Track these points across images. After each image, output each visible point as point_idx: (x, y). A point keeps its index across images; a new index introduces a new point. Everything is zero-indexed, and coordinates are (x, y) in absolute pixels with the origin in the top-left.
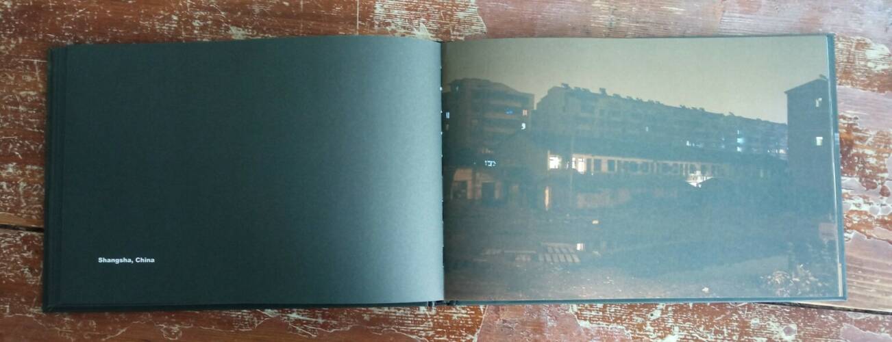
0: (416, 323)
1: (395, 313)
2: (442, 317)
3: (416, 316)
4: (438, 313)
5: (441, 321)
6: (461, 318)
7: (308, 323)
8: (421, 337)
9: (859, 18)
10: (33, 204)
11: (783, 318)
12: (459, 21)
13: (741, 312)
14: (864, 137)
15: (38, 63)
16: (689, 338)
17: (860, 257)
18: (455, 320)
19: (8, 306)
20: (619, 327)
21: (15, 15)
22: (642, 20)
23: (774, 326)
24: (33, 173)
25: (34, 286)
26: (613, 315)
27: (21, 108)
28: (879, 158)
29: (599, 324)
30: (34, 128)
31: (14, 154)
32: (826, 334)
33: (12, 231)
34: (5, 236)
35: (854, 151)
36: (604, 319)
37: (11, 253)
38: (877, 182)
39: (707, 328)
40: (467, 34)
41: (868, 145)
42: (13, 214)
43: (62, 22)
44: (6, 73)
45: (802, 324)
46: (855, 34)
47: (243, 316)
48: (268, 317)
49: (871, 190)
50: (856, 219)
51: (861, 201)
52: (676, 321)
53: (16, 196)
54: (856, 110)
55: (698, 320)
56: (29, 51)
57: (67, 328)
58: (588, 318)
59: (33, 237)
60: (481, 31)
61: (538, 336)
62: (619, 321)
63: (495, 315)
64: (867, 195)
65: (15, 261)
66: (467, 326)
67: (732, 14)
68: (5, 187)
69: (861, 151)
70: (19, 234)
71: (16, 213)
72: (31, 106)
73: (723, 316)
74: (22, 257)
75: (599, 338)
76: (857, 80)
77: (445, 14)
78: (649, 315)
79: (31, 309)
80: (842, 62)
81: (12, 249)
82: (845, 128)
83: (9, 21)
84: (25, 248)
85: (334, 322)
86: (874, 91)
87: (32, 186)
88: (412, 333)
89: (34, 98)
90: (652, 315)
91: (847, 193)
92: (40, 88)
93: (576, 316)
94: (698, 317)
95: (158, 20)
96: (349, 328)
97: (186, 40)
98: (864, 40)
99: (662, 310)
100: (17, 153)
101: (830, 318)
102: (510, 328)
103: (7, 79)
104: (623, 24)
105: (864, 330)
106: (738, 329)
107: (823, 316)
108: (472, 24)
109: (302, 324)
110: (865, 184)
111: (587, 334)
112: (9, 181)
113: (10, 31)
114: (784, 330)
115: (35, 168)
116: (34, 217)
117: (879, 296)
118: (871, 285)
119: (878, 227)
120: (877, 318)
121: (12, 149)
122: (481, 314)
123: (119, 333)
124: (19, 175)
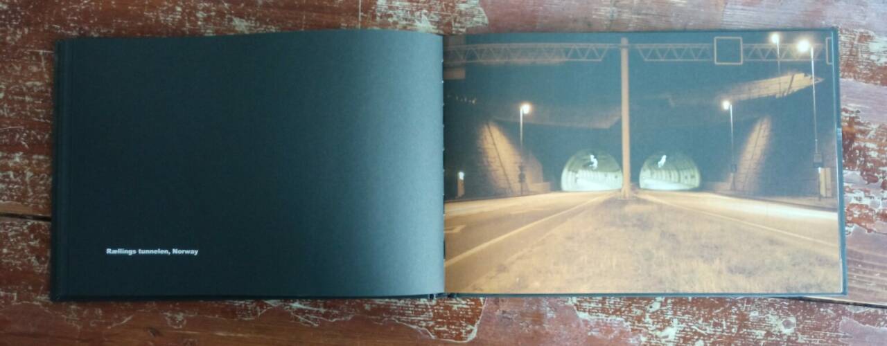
0: (417, 314)
1: (396, 303)
2: (442, 308)
3: (417, 306)
4: (438, 304)
5: (441, 311)
6: (461, 308)
7: (310, 312)
8: (421, 327)
9: (862, 10)
10: (39, 193)
11: (783, 311)
12: (460, 13)
13: (740, 305)
14: (866, 130)
15: (44, 54)
16: (688, 330)
17: (860, 251)
18: (455, 311)
19: (15, 294)
20: (619, 319)
21: (20, 6)
22: (644, 12)
23: (773, 319)
24: (39, 163)
25: (41, 274)
26: (612, 307)
27: (27, 99)
28: (880, 151)
29: (598, 316)
30: (39, 118)
31: (20, 144)
32: (826, 328)
33: (19, 220)
34: (12, 225)
35: (856, 144)
36: (604, 311)
37: (18, 241)
38: (879, 176)
39: (706, 320)
40: (468, 26)
41: (870, 138)
42: (19, 203)
43: (67, 13)
44: (13, 64)
45: (801, 317)
46: (859, 26)
47: (246, 305)
48: (271, 306)
49: (872, 184)
50: (856, 212)
51: (862, 194)
52: (675, 314)
53: (22, 185)
54: (858, 103)
55: (697, 312)
56: (36, 41)
57: (73, 316)
58: (587, 310)
59: (39, 226)
60: (483, 23)
61: (537, 327)
62: (618, 313)
63: (495, 306)
64: (867, 189)
65: (23, 249)
66: (467, 316)
67: (734, 7)
68: (12, 176)
69: (862, 145)
70: (26, 223)
71: (23, 202)
72: (37, 96)
73: (721, 309)
74: (29, 246)
75: (598, 329)
76: (861, 73)
77: (447, 6)
78: (648, 307)
79: (38, 297)
80: (845, 55)
81: (19, 238)
82: (847, 122)
83: (14, 12)
84: (32, 236)
85: (336, 312)
86: (876, 84)
87: (39, 175)
88: (413, 323)
89: (40, 88)
90: (651, 307)
91: (848, 187)
92: (45, 79)
93: (575, 308)
94: (697, 310)
95: (163, 12)
96: (349, 318)
97: (190, 32)
98: (867, 33)
99: (661, 302)
100: (24, 143)
101: (829, 311)
102: (509, 319)
103: (14, 69)
104: (625, 16)
105: (864, 323)
106: (737, 322)
107: (822, 310)
108: (474, 16)
109: (304, 313)
110: (866, 178)
111: (586, 325)
112: (16, 171)
113: (16, 21)
114: (783, 323)
115: (41, 157)
116: (41, 206)
117: (879, 290)
118: (871, 279)
119: (879, 221)
120: (876, 311)
121: (19, 139)
122: (481, 305)
123: (125, 322)
124: (26, 165)
